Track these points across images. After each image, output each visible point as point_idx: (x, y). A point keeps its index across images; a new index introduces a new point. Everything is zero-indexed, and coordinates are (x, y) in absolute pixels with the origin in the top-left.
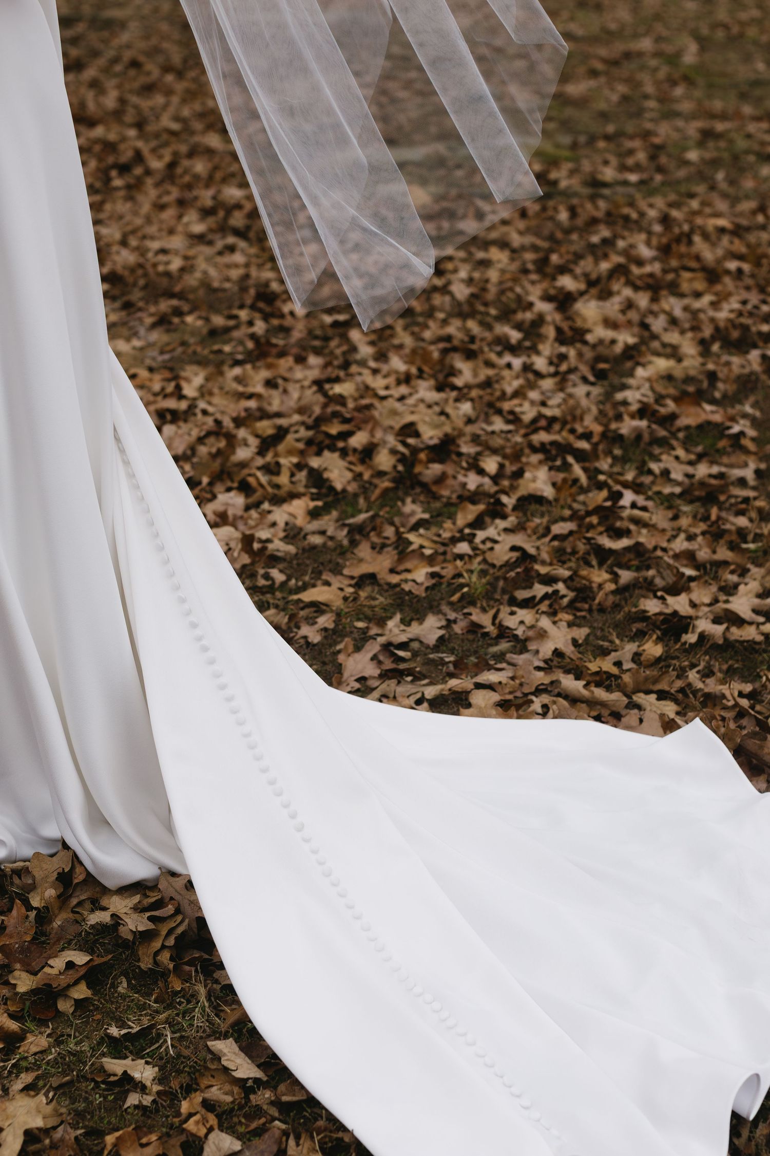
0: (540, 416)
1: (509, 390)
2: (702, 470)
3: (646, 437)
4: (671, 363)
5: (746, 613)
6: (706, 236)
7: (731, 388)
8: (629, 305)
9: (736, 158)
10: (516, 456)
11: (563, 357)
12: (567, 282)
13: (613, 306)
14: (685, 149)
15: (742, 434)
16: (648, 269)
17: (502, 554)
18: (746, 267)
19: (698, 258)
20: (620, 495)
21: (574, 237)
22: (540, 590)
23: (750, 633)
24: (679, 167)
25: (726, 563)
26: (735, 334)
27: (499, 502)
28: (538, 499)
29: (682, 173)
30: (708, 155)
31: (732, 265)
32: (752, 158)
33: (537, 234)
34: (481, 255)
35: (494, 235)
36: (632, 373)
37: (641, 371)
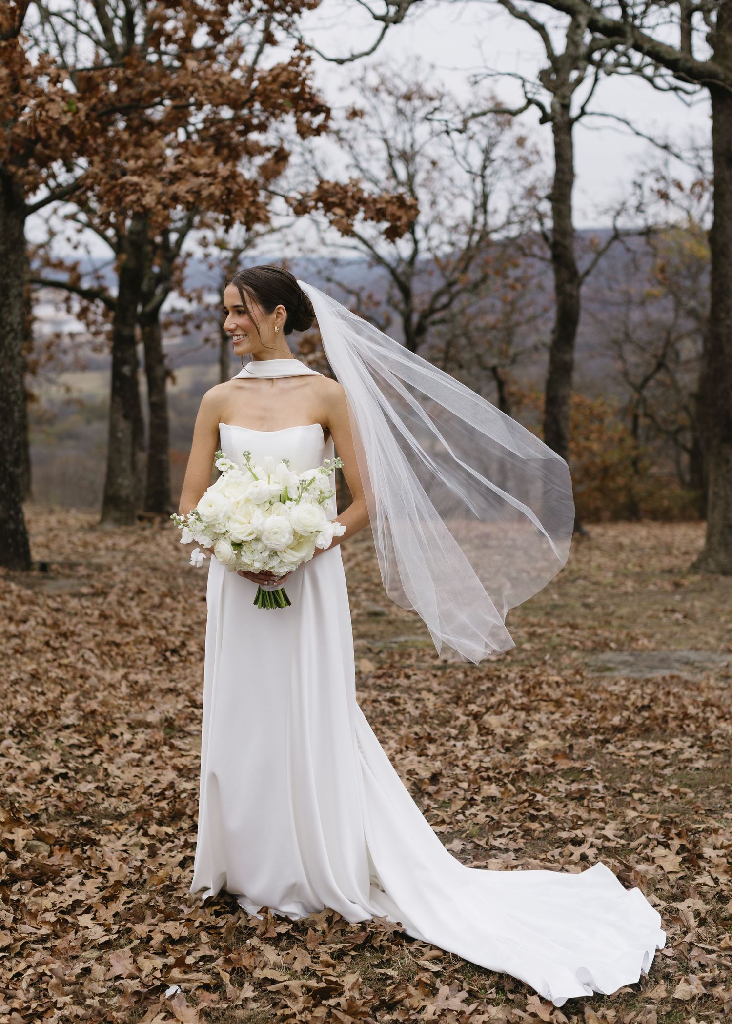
0: (481, 767)
1: (460, 756)
2: (574, 787)
3: (542, 773)
4: (546, 742)
5: (610, 836)
6: (549, 685)
7: (582, 753)
8: (514, 718)
9: (554, 648)
10: (475, 781)
11: (484, 742)
12: (473, 707)
13: (506, 717)
14: (521, 644)
15: (592, 771)
16: (520, 701)
17: (482, 818)
18: (576, 701)
19: (547, 695)
20: (535, 796)
21: (469, 687)
22: (506, 831)
23: (613, 844)
24: (519, 653)
25: (596, 820)
26: (578, 730)
27: (472, 799)
28: (493, 799)
29: (522, 656)
30: (537, 647)
31: (569, 699)
32: (564, 648)
33: (448, 685)
34: (416, 696)
35: (421, 685)
36: (526, 747)
37: (531, 745)
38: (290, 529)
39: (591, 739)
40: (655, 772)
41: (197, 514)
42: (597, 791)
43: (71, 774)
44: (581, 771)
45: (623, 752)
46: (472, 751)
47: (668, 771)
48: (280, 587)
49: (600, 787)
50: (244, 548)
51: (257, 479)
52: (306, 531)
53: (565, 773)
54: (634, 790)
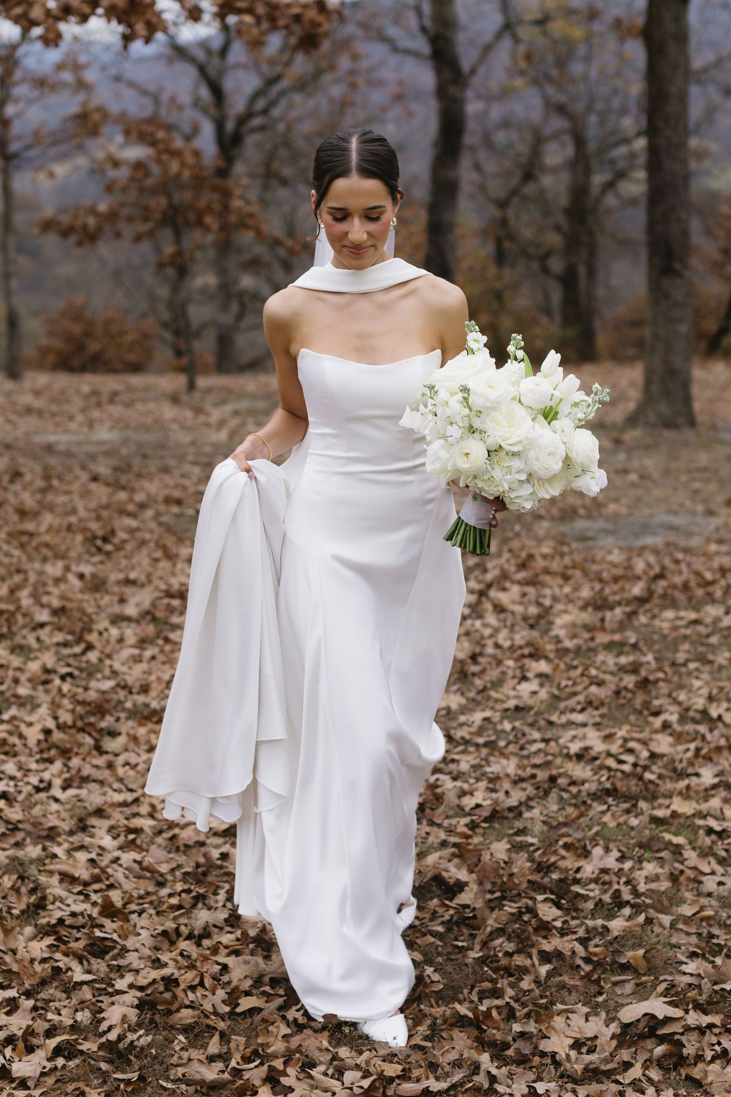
2: (623, 660)
3: (584, 647)
4: (572, 617)
7: (616, 626)
8: (524, 595)
10: (519, 659)
11: (504, 620)
15: (636, 643)
16: (520, 576)
26: (600, 603)
27: (524, 676)
36: (551, 623)
37: (559, 621)
39: (618, 611)
40: (701, 640)
42: (648, 663)
43: (76, 673)
44: (622, 644)
45: (657, 623)
46: (496, 631)
47: (714, 640)
49: (650, 657)
53: (609, 647)
54: (688, 661)
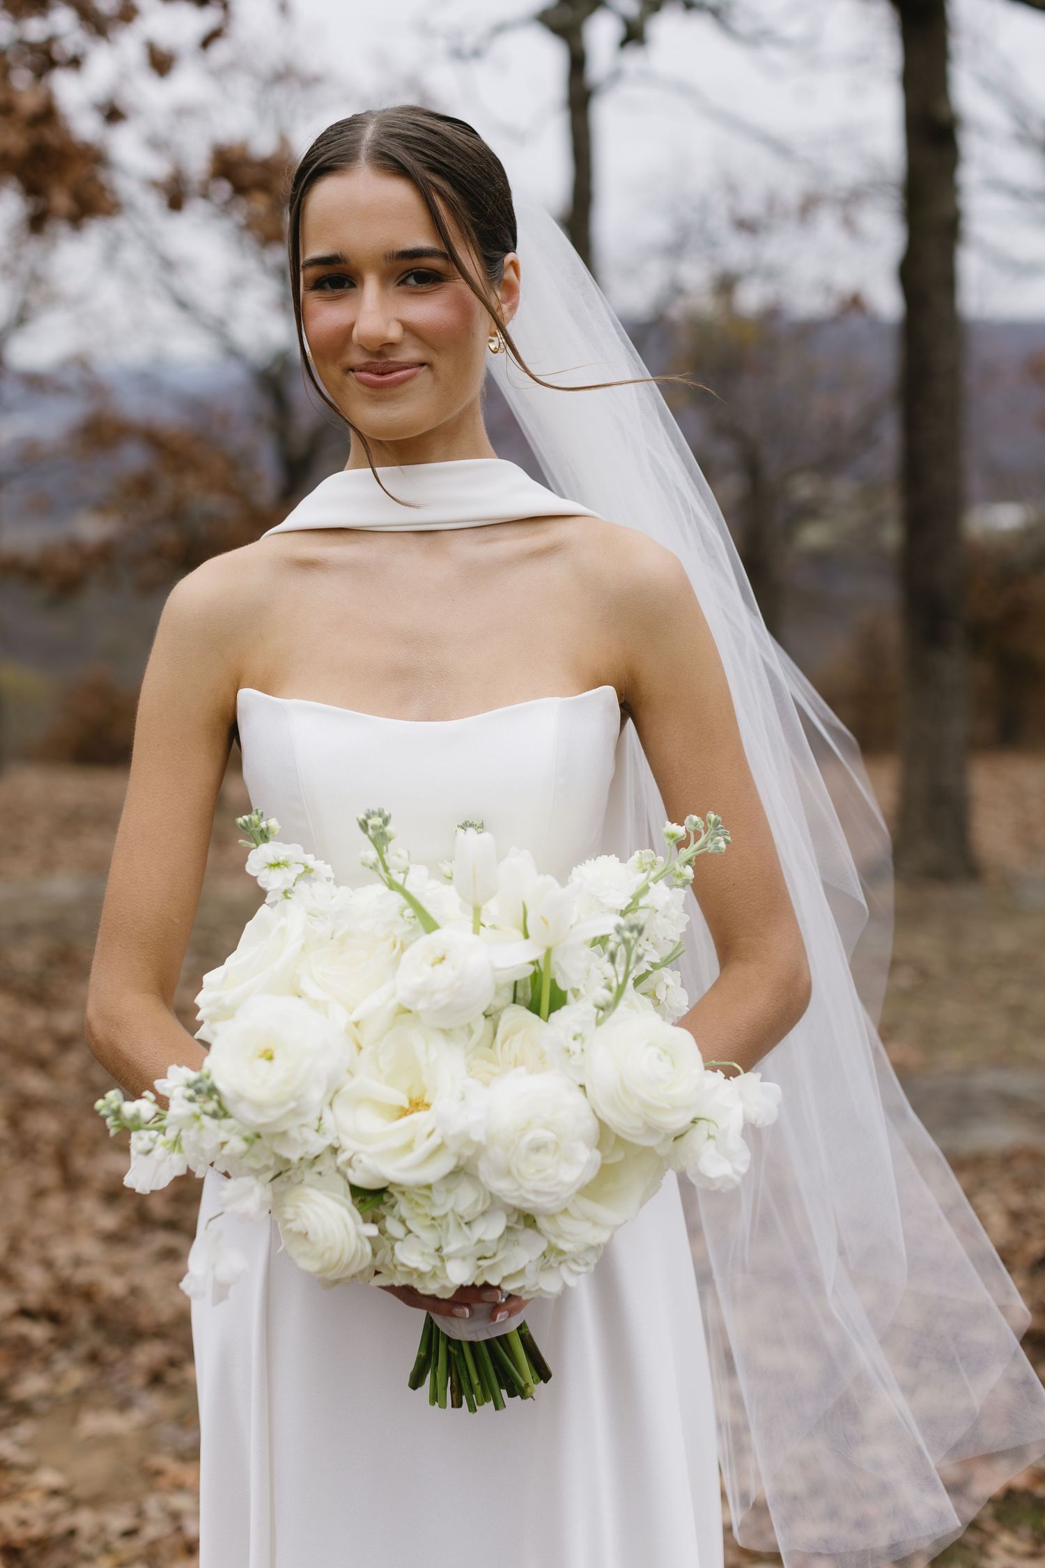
38: (590, 1125)
41: (213, 1090)
48: (514, 1323)
50: (403, 1208)
51: (429, 925)
52: (651, 1130)
